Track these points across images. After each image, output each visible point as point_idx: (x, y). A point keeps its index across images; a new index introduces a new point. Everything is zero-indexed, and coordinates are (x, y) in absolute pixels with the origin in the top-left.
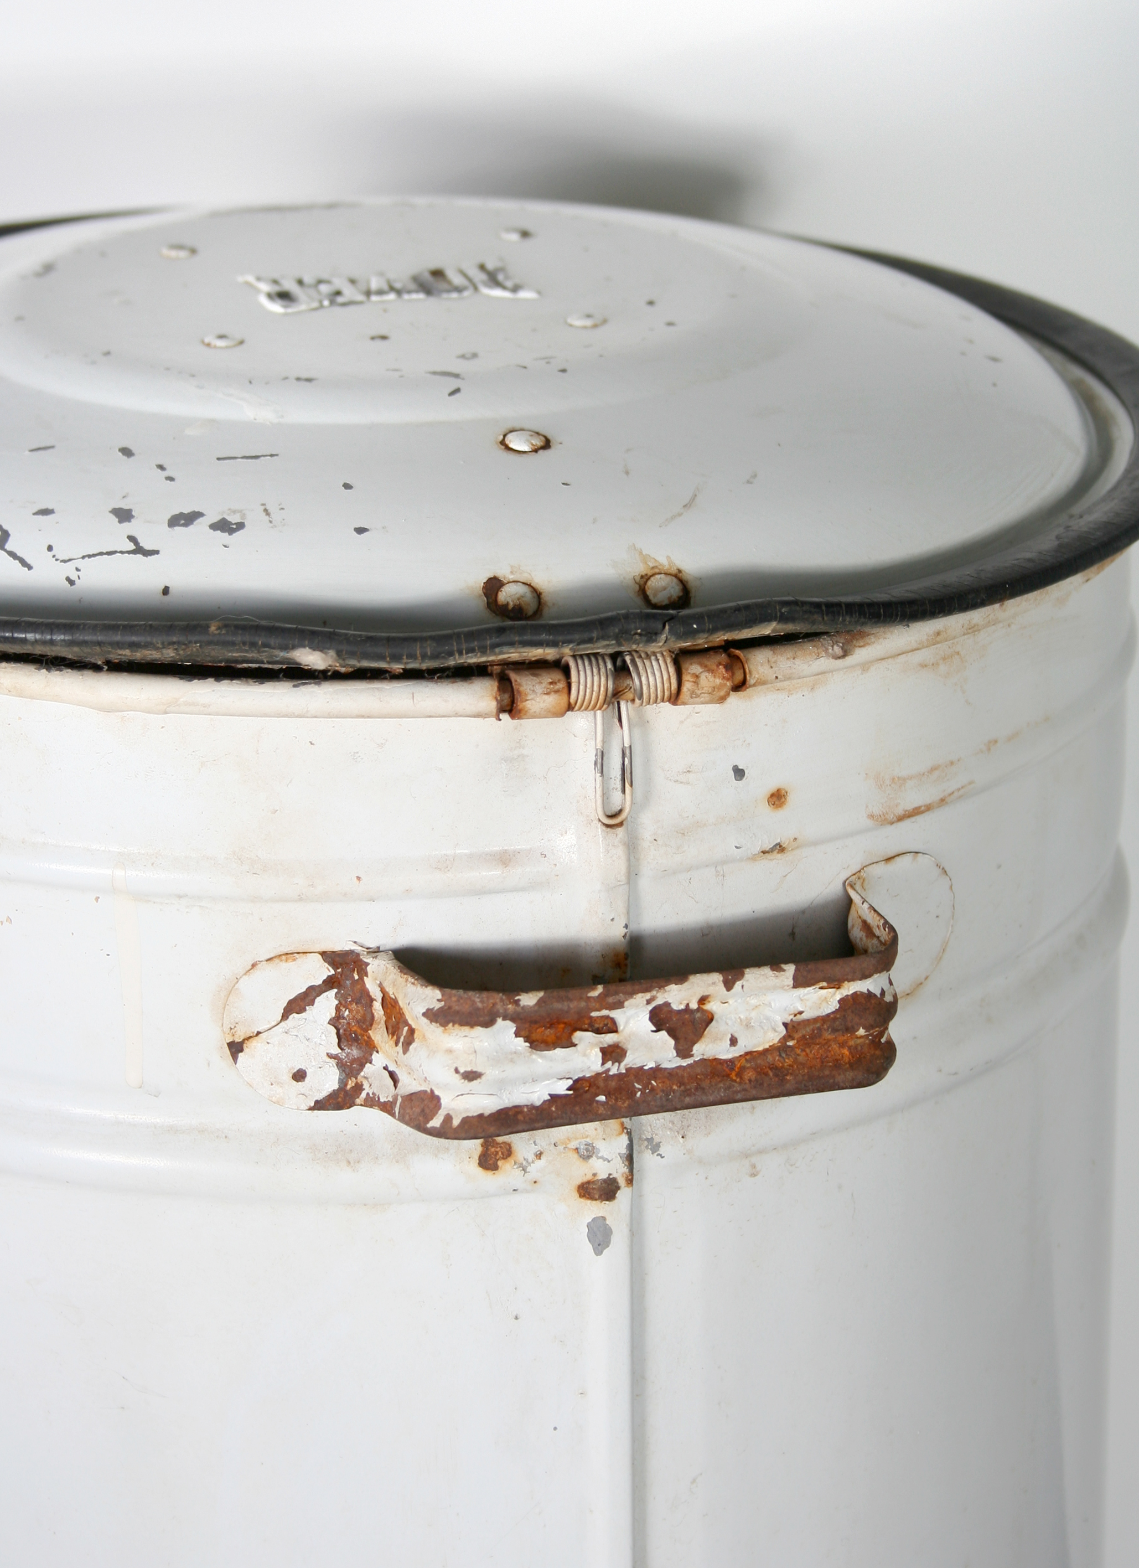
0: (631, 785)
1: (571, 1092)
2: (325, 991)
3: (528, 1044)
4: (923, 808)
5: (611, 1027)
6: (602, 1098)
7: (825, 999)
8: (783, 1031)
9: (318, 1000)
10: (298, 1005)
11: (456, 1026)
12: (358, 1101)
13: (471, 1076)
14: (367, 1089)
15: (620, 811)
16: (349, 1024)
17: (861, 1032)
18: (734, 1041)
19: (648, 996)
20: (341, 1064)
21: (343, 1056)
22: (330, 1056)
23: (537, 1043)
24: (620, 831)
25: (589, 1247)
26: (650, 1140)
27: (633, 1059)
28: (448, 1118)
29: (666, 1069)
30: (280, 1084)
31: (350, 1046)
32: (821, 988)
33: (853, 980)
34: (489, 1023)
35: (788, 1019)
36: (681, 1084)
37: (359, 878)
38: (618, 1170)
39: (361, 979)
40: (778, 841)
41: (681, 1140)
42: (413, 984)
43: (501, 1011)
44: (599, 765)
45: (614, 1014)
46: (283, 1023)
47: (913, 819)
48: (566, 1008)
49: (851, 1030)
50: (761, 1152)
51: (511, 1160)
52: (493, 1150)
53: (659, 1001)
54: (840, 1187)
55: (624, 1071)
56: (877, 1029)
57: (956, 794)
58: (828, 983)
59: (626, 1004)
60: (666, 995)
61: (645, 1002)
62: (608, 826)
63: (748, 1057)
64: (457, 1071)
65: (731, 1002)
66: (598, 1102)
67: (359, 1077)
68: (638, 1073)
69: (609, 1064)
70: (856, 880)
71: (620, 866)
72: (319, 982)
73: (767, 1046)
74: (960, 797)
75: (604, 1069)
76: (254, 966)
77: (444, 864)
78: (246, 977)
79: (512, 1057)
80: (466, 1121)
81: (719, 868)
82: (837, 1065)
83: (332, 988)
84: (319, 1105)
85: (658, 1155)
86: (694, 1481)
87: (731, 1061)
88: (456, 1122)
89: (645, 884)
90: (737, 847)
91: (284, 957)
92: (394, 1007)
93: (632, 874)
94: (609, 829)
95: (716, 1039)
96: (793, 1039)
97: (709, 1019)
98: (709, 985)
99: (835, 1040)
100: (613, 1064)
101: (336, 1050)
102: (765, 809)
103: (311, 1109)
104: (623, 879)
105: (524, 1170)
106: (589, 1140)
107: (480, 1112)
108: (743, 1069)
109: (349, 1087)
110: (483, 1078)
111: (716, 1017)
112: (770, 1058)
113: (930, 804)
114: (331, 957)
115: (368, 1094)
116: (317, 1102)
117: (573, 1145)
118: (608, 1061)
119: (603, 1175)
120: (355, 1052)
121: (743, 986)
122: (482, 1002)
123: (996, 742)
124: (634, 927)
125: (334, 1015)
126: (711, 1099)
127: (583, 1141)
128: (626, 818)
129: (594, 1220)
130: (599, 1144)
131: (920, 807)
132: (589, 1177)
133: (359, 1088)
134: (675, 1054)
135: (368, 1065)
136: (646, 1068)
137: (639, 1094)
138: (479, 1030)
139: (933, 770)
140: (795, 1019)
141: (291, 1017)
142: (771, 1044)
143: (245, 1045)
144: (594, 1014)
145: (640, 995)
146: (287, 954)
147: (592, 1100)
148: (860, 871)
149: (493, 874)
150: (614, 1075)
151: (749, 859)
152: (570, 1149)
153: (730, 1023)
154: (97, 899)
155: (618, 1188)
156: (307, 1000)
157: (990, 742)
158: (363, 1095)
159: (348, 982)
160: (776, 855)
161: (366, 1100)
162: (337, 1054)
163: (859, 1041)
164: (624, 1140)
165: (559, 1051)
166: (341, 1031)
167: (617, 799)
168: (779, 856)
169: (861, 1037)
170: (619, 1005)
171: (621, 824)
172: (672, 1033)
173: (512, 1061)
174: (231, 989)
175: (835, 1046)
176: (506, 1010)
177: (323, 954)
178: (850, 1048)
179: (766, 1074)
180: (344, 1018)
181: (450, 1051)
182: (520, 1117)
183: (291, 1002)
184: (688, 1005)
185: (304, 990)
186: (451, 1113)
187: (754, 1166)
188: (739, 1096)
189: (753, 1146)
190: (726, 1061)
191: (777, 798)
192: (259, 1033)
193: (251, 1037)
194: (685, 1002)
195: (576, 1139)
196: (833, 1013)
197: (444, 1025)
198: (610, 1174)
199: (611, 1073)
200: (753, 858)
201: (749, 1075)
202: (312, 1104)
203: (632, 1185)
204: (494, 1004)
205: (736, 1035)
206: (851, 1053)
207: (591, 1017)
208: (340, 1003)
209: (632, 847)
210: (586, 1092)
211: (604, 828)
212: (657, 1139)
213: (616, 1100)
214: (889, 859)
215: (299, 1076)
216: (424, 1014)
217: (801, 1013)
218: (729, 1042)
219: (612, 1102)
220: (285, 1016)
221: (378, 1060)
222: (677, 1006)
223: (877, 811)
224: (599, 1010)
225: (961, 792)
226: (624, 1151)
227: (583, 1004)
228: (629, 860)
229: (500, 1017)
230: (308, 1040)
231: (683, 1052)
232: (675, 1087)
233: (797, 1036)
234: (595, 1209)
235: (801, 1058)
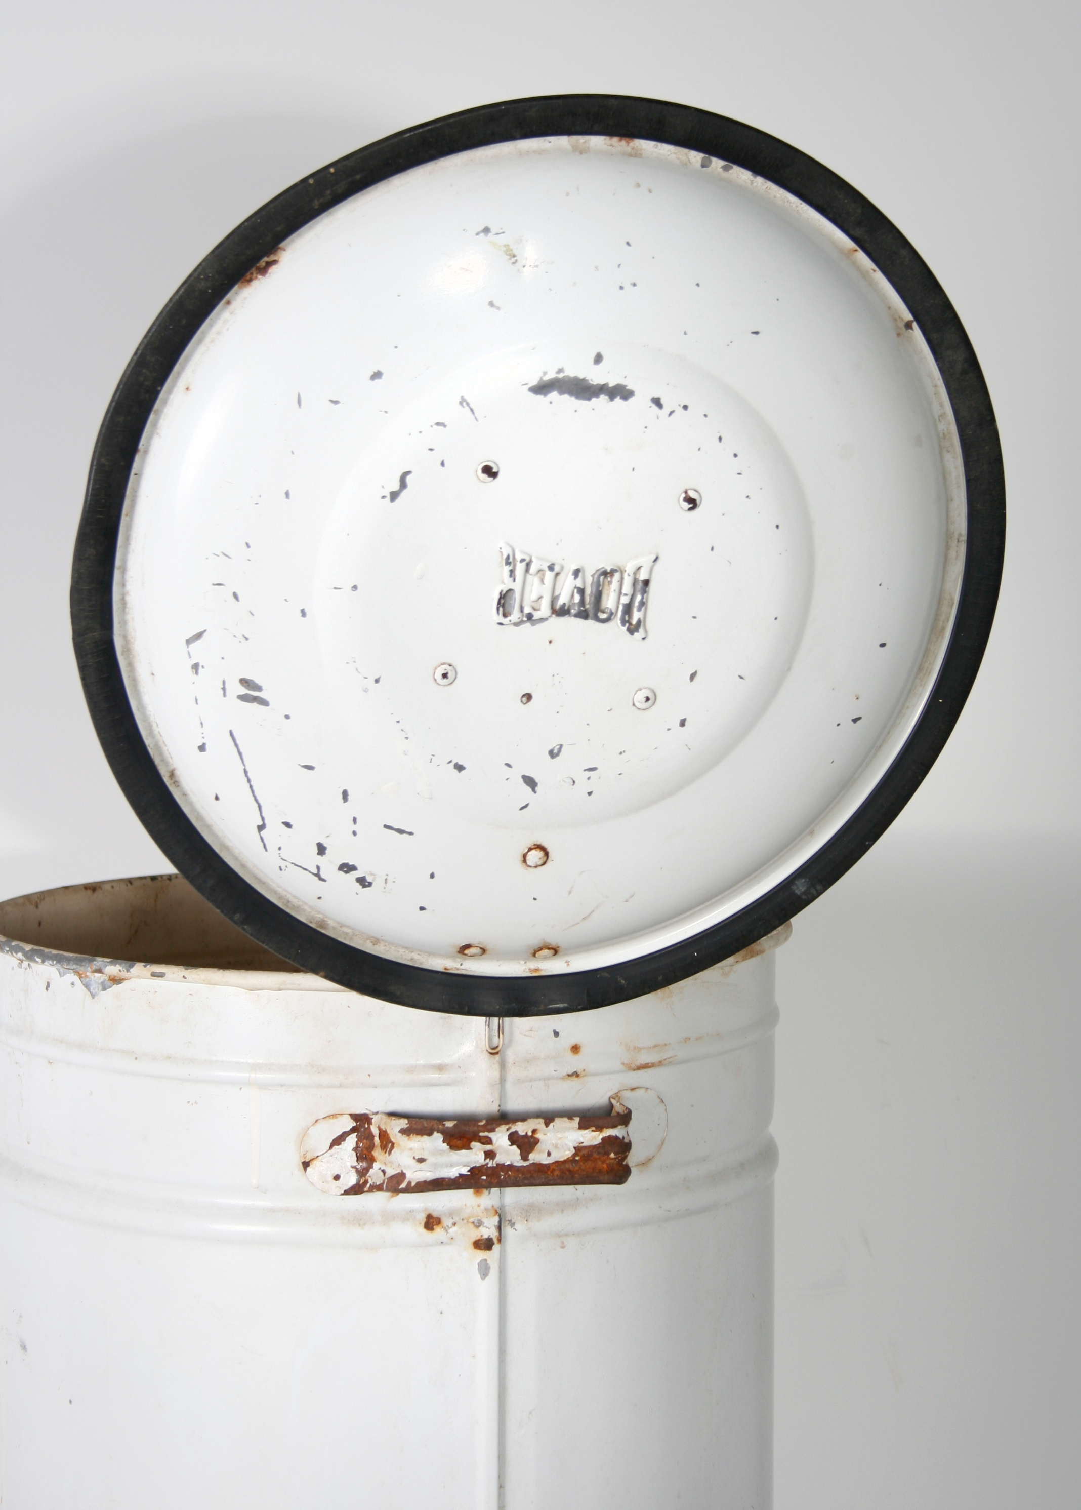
0: (503, 1033)
1: (469, 1173)
2: (351, 1134)
3: (448, 1147)
4: (650, 1064)
5: (489, 1141)
6: (484, 1178)
7: (595, 1138)
8: (574, 1151)
9: (347, 1139)
10: (338, 1141)
11: (415, 1135)
12: (366, 1189)
13: (421, 1160)
14: (370, 1182)
15: (497, 1047)
16: (362, 1150)
17: (612, 1155)
18: (549, 1154)
19: (507, 1127)
20: (357, 1171)
21: (359, 1167)
22: (353, 1167)
23: (453, 1147)
24: (497, 1057)
25: (478, 1276)
26: (510, 1221)
27: (501, 1159)
28: (409, 1183)
29: (516, 1166)
30: (327, 1182)
31: (362, 1162)
32: (593, 1131)
33: (607, 1128)
34: (430, 1134)
35: (576, 1145)
36: (523, 1174)
37: (369, 1075)
38: (493, 1233)
39: (369, 1127)
40: (575, 1070)
41: (526, 1222)
42: (394, 1120)
43: (436, 1128)
44: (488, 1023)
45: (491, 1135)
46: (330, 1151)
47: (646, 1070)
48: (467, 1129)
49: (608, 1154)
50: (567, 1235)
51: (440, 1226)
52: (431, 1220)
53: (513, 1130)
54: (608, 1261)
55: (495, 1165)
56: (620, 1155)
57: (667, 1060)
58: (596, 1128)
59: (497, 1130)
60: (516, 1127)
61: (506, 1130)
62: (491, 1054)
63: (556, 1164)
64: (414, 1158)
65: (548, 1134)
66: (482, 1179)
67: (366, 1177)
68: (501, 1167)
69: (488, 1160)
70: (616, 1096)
71: (496, 1074)
72: (348, 1129)
73: (565, 1158)
74: (670, 1062)
75: (485, 1163)
76: (316, 1121)
77: (411, 1069)
78: (312, 1127)
79: (441, 1153)
80: (418, 1184)
81: (546, 1082)
82: (600, 1171)
83: (355, 1132)
84: (347, 1193)
85: (514, 1229)
86: (531, 1413)
87: (549, 1165)
88: (413, 1184)
89: (509, 1085)
90: (555, 1071)
91: (331, 1117)
92: (384, 1136)
93: (502, 1080)
94: (491, 1055)
95: (541, 1152)
96: (578, 1156)
97: (537, 1141)
98: (537, 1124)
99: (599, 1158)
100: (490, 1160)
101: (355, 1164)
102: (569, 1054)
103: (342, 1194)
104: (498, 1080)
105: (447, 1231)
106: (479, 1218)
107: (425, 1179)
108: (553, 1170)
109: (361, 1182)
110: (427, 1161)
111: (540, 1141)
112: (567, 1166)
113: (654, 1063)
114: (355, 1117)
115: (371, 1184)
116: (345, 1191)
117: (471, 1220)
118: (487, 1158)
119: (486, 1236)
120: (364, 1164)
121: (554, 1126)
122: (427, 1124)
123: (689, 1039)
124: (503, 1108)
125: (355, 1146)
126: (538, 1182)
127: (477, 1218)
128: (500, 1050)
129: (481, 1261)
130: (485, 1220)
131: (648, 1064)
132: (479, 1237)
133: (366, 1182)
134: (520, 1158)
135: (371, 1170)
136: (506, 1164)
137: (502, 1177)
138: (425, 1138)
139: (656, 1046)
140: (579, 1145)
141: (334, 1148)
142: (567, 1157)
143: (310, 1163)
144: (481, 1134)
145: (504, 1126)
146: (333, 1115)
147: (479, 1178)
148: (617, 1093)
149: (435, 1076)
150: (490, 1167)
151: (561, 1078)
152: (470, 1222)
153: (547, 1145)
154: (241, 1089)
155: (493, 1244)
156: (342, 1139)
157: (686, 1038)
158: (368, 1185)
159: (362, 1129)
160: (574, 1078)
161: (369, 1188)
162: (356, 1166)
163: (612, 1161)
164: (497, 1219)
165: (463, 1151)
166: (358, 1154)
167: (495, 1040)
168: (576, 1079)
169: (612, 1159)
170: (493, 1130)
171: (497, 1053)
172: (519, 1147)
173: (441, 1154)
174: (305, 1133)
175: (599, 1163)
176: (438, 1128)
177: (351, 1115)
178: (607, 1164)
179: (565, 1173)
180: (360, 1148)
181: (411, 1149)
182: (444, 1183)
183: (334, 1140)
184: (527, 1133)
185: (340, 1133)
186: (411, 1180)
187: (563, 1243)
188: (551, 1182)
189: (563, 1230)
190: (545, 1165)
191: (575, 1049)
192: (317, 1157)
193: (313, 1159)
194: (525, 1132)
195: (473, 1217)
196: (598, 1144)
197: (408, 1135)
198: (489, 1236)
199: (489, 1166)
200: (563, 1078)
201: (557, 1173)
202: (343, 1192)
203: (501, 1243)
204: (433, 1125)
205: (550, 1151)
206: (608, 1167)
207: (480, 1136)
208: (358, 1140)
209: (503, 1066)
210: (477, 1174)
211: (489, 1054)
212: (513, 1221)
213: (491, 1179)
214: (633, 1089)
215: (337, 1178)
216: (399, 1132)
217: (582, 1143)
218: (546, 1154)
219: (489, 1180)
220: (331, 1148)
221: (376, 1165)
222: (522, 1133)
223: (626, 1061)
224: (484, 1132)
225: (670, 1060)
226: (497, 1224)
227: (475, 1128)
228: (501, 1071)
229: (435, 1131)
230: (342, 1159)
231: (525, 1158)
232: (520, 1175)
233: (581, 1154)
234: (482, 1255)
235: (583, 1167)
